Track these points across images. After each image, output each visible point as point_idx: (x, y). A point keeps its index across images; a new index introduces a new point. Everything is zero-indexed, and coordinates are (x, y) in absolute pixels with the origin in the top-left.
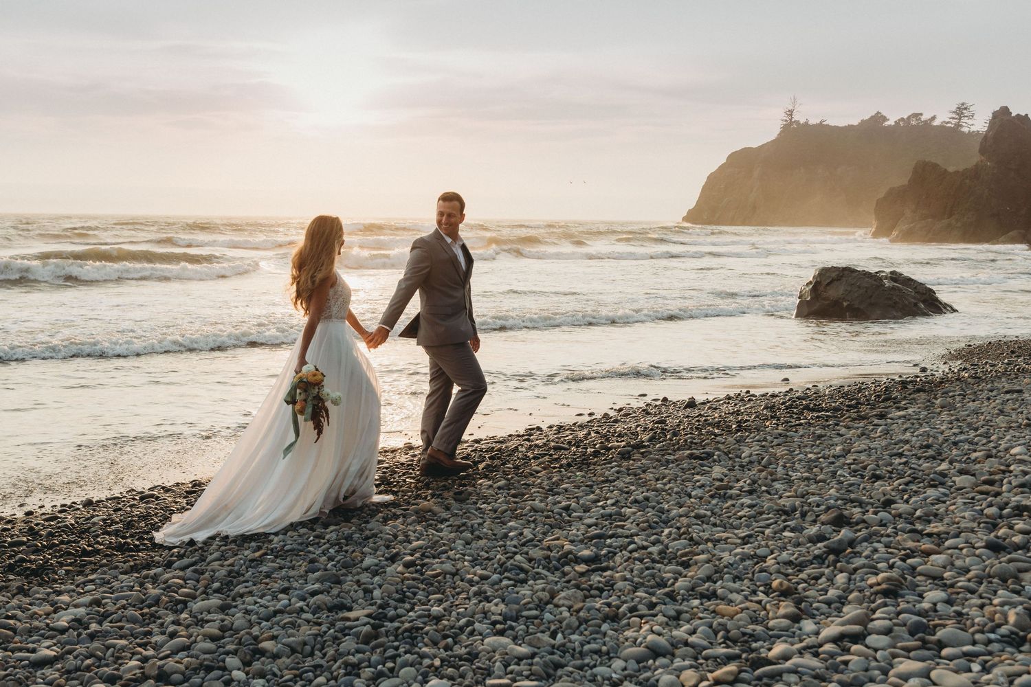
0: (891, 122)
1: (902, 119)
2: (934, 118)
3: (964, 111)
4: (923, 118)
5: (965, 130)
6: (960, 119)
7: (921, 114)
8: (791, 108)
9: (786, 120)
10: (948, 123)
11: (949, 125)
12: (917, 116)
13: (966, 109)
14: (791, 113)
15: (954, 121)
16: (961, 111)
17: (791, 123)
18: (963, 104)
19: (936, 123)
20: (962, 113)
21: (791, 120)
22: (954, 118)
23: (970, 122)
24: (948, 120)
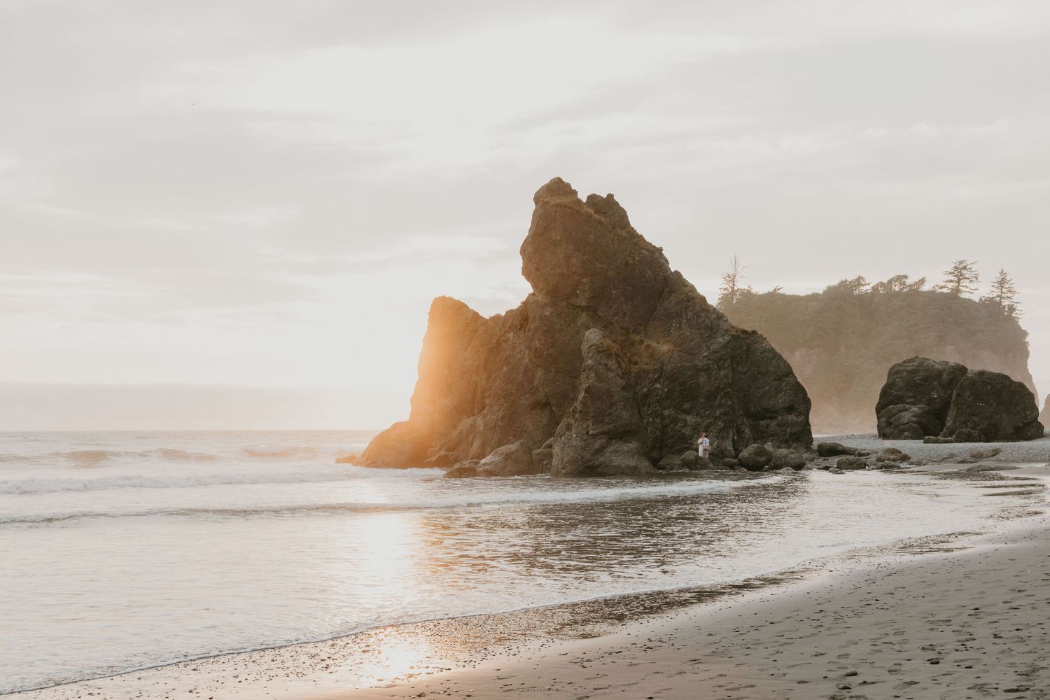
0: (867, 288)
1: (882, 284)
2: (922, 281)
3: (964, 272)
4: (908, 282)
5: (964, 296)
6: (959, 282)
7: (906, 277)
8: (731, 272)
9: (726, 289)
10: (941, 288)
11: (945, 290)
12: (900, 278)
13: (965, 268)
14: (732, 279)
15: (950, 285)
16: (960, 272)
17: (733, 292)
18: (961, 263)
19: (926, 288)
20: (962, 275)
21: (733, 288)
22: (952, 281)
23: (972, 286)
24: (943, 284)
